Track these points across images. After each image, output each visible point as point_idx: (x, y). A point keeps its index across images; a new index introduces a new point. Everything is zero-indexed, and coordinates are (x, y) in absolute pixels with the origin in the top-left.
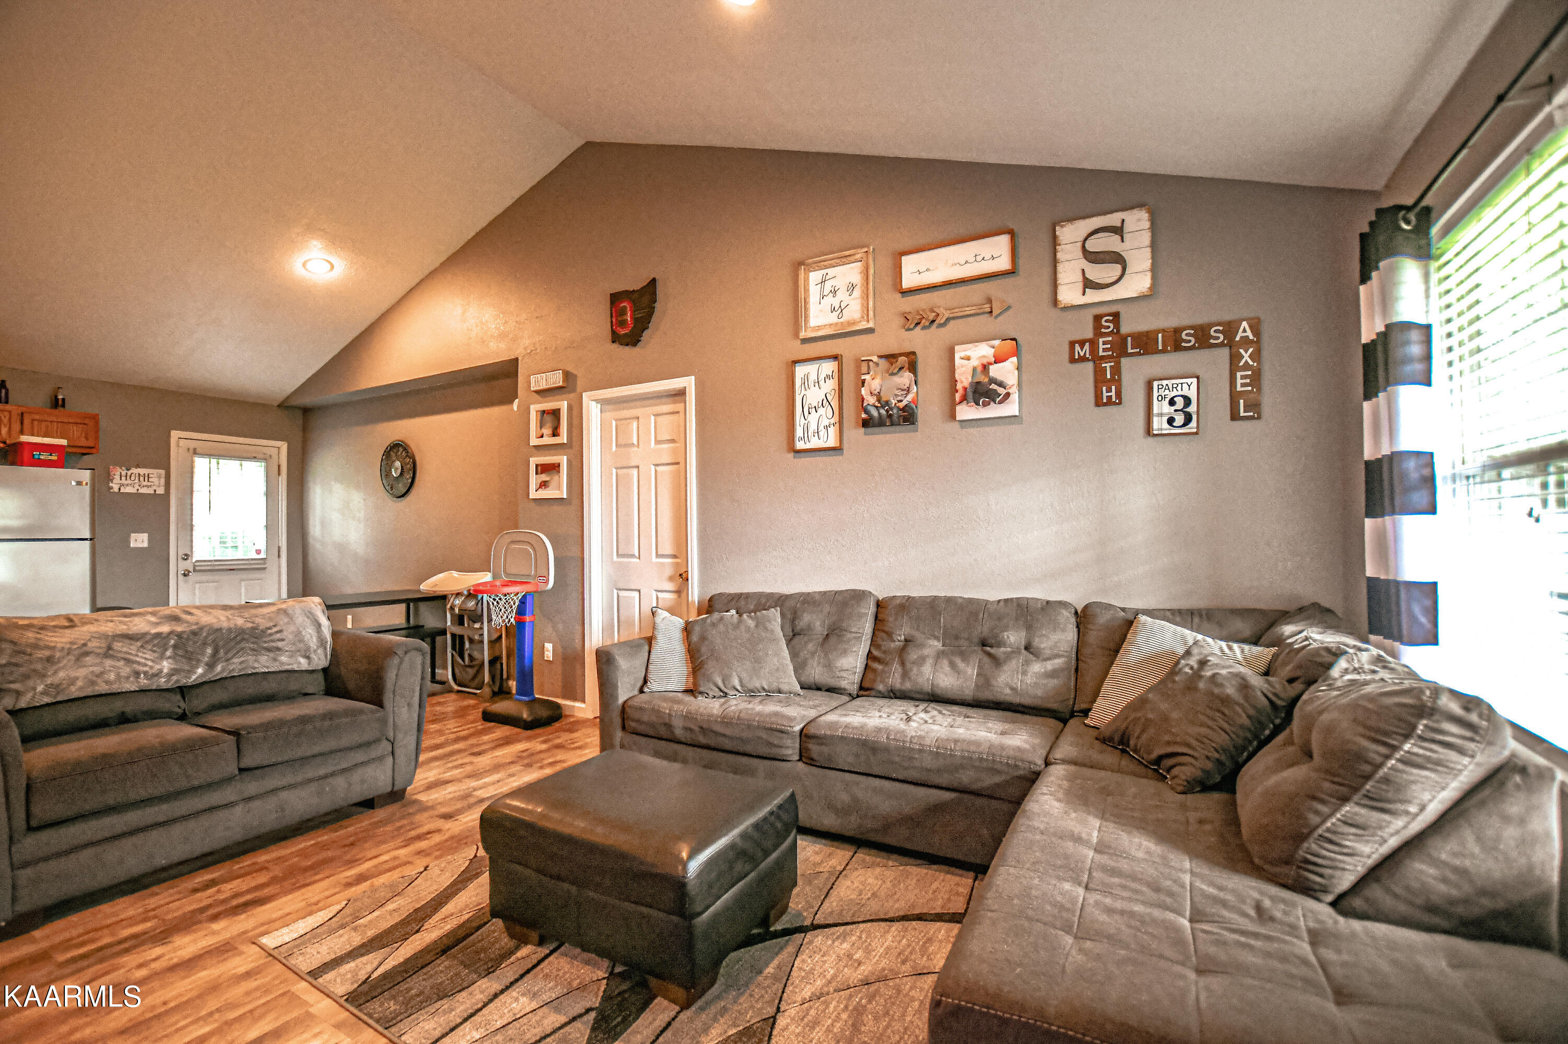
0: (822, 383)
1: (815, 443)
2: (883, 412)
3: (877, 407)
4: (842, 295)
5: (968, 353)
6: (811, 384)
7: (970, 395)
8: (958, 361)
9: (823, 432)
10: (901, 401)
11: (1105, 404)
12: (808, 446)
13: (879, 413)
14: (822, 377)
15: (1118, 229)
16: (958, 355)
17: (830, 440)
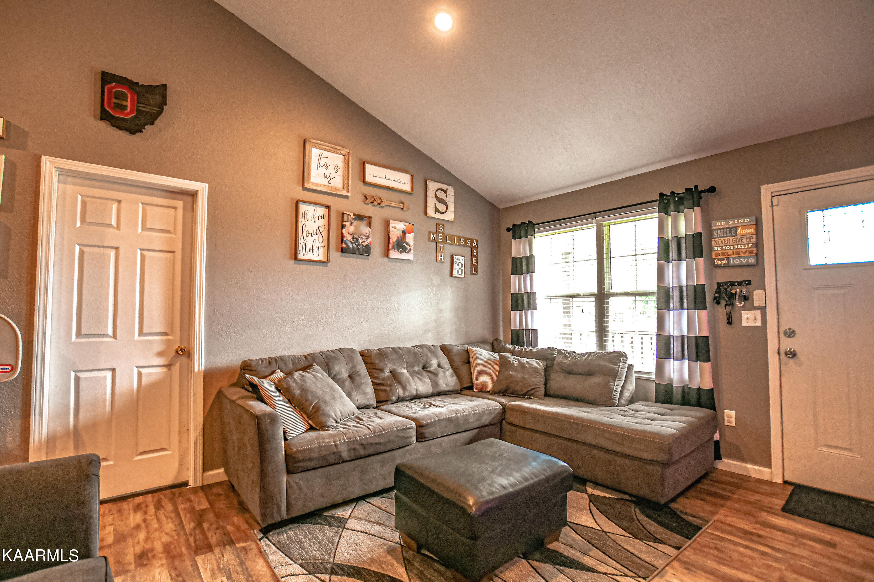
0: (316, 219)
1: (310, 256)
2: (355, 246)
3: (351, 242)
4: (331, 170)
5: (395, 225)
6: (309, 218)
7: (396, 246)
8: (391, 229)
9: (315, 250)
10: (364, 242)
11: (440, 262)
12: (305, 257)
13: (353, 246)
14: (317, 216)
15: (446, 192)
16: (391, 225)
17: (321, 256)
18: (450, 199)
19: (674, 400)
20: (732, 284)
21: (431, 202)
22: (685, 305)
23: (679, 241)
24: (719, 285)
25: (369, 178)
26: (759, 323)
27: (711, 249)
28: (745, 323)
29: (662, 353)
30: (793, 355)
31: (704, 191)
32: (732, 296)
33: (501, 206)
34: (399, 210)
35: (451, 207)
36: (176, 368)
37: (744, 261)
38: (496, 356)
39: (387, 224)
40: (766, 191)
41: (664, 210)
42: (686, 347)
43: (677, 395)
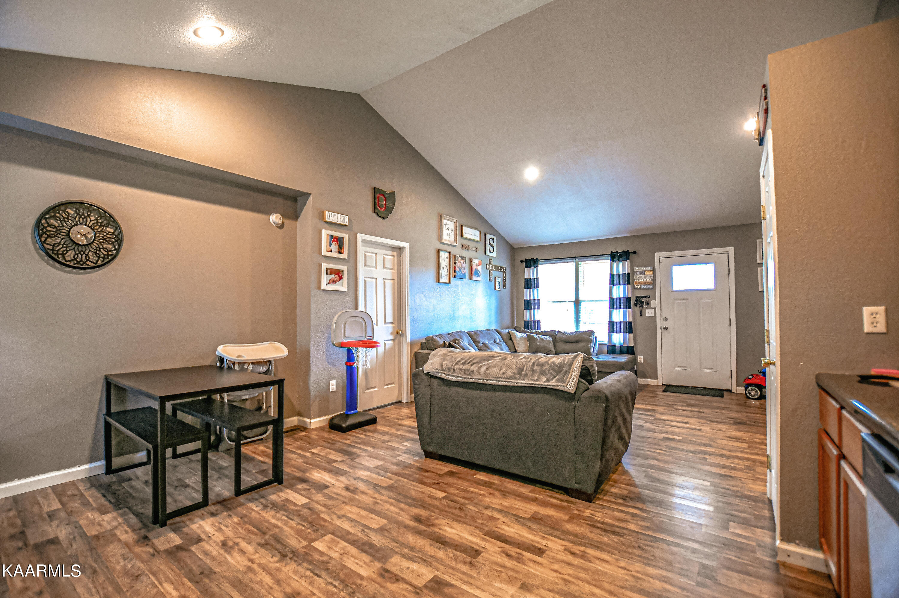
0: (446, 260)
1: (444, 280)
2: (459, 274)
3: (458, 272)
6: (443, 259)
7: (475, 273)
9: (446, 277)
10: (463, 271)
11: (491, 281)
12: (442, 281)
14: (446, 258)
15: (493, 240)
16: (473, 261)
17: (447, 281)
18: (495, 244)
19: (617, 352)
20: (642, 297)
21: (488, 245)
22: (622, 307)
23: (619, 275)
24: (637, 297)
25: (465, 235)
26: (653, 315)
27: (633, 280)
28: (647, 315)
29: (611, 331)
30: (666, 329)
31: (632, 253)
32: (642, 303)
33: (515, 247)
34: (475, 252)
35: (495, 250)
36: (397, 341)
37: (648, 287)
38: (525, 335)
39: (471, 261)
40: (657, 255)
41: (612, 260)
42: (622, 327)
43: (618, 349)
